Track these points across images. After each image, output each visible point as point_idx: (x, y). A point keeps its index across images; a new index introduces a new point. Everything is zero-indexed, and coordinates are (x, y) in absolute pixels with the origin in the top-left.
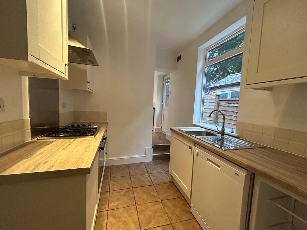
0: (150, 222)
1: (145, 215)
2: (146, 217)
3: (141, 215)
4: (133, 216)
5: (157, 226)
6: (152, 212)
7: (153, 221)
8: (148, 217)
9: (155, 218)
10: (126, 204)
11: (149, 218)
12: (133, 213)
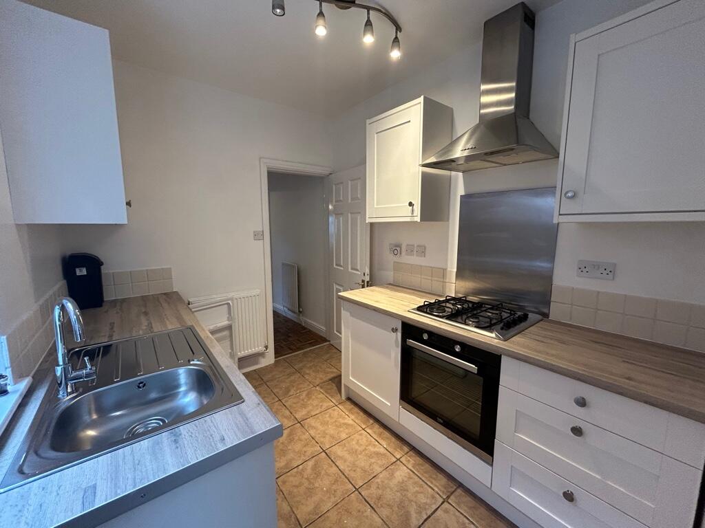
0: (315, 467)
1: (329, 475)
2: (323, 472)
3: (335, 475)
4: (348, 466)
5: (301, 467)
6: (317, 488)
7: (309, 471)
8: (322, 475)
9: (307, 479)
10: (377, 482)
11: (318, 475)
12: (351, 469)
